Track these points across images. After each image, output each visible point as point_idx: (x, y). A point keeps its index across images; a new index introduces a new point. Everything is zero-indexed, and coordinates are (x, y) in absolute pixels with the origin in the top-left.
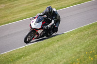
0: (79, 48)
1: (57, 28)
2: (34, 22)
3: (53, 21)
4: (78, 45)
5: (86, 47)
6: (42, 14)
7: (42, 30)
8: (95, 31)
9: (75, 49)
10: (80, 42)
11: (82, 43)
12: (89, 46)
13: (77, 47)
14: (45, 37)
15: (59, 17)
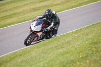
0: (42, 63)
1: (57, 30)
2: (34, 25)
3: (53, 23)
4: (42, 60)
5: (49, 61)
6: (41, 17)
7: (41, 33)
8: (59, 45)
9: (38, 64)
10: (44, 56)
11: (45, 58)
12: (52, 61)
13: (40, 61)
14: (45, 39)
15: (59, 19)
